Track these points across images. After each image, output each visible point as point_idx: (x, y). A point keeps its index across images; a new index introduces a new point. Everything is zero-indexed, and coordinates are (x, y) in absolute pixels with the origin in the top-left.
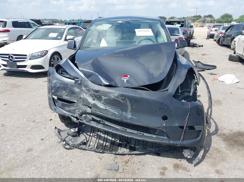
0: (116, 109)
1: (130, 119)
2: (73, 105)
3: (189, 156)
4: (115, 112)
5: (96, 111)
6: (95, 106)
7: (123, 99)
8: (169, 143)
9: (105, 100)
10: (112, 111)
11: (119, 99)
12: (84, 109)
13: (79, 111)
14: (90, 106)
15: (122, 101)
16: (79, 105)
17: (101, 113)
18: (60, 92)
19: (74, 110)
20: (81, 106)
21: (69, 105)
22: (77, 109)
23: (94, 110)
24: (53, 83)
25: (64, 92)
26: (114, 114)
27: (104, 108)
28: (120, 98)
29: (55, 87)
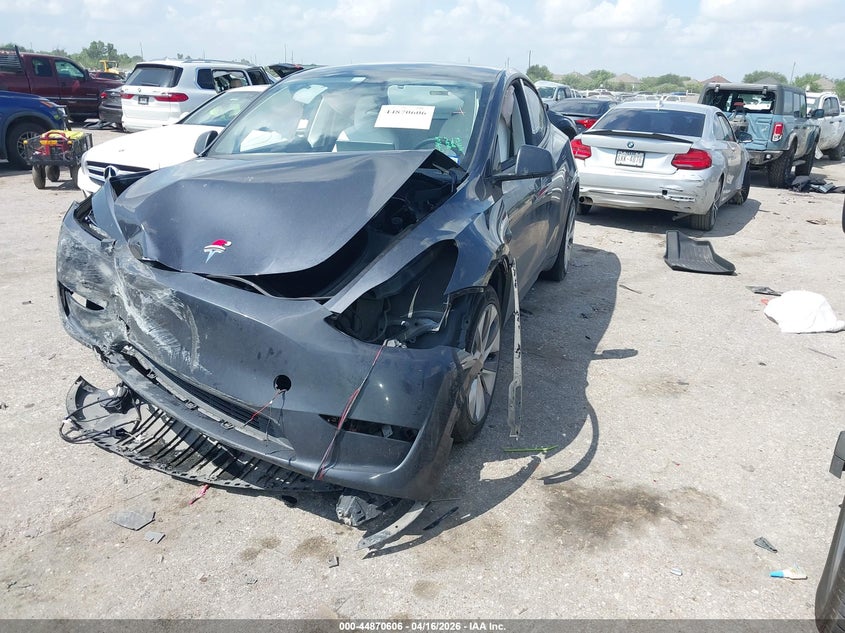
0: (170, 337)
1: (198, 373)
2: (97, 315)
3: (348, 516)
4: (166, 348)
5: (135, 340)
6: (133, 323)
7: (180, 309)
8: (289, 465)
9: (148, 306)
10: (162, 343)
11: (172, 309)
12: (120, 330)
13: (111, 335)
14: (127, 321)
15: (177, 313)
16: (110, 317)
17: (141, 347)
19: (101, 330)
20: (114, 321)
21: (90, 313)
22: (107, 329)
23: (131, 336)
25: (79, 273)
26: (165, 353)
27: (148, 333)
28: (175, 304)
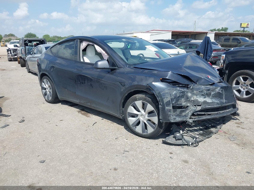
0: (218, 99)
1: (225, 102)
2: (187, 109)
4: (218, 102)
5: (206, 106)
6: (205, 102)
9: (213, 94)
10: (216, 101)
11: (220, 92)
12: (194, 109)
13: (191, 112)
14: (200, 104)
16: (191, 107)
17: (209, 106)
18: (180, 101)
19: (188, 113)
23: (203, 107)
24: (173, 94)
25: (183, 99)
27: (211, 101)
28: (221, 90)
29: (175, 97)
